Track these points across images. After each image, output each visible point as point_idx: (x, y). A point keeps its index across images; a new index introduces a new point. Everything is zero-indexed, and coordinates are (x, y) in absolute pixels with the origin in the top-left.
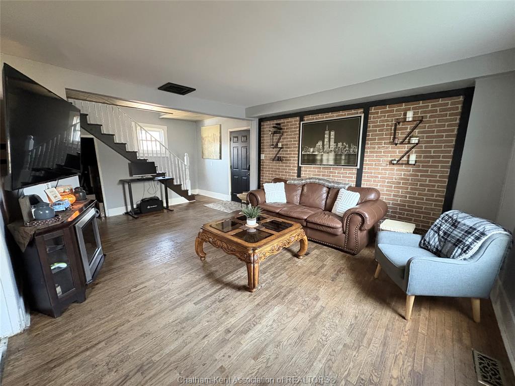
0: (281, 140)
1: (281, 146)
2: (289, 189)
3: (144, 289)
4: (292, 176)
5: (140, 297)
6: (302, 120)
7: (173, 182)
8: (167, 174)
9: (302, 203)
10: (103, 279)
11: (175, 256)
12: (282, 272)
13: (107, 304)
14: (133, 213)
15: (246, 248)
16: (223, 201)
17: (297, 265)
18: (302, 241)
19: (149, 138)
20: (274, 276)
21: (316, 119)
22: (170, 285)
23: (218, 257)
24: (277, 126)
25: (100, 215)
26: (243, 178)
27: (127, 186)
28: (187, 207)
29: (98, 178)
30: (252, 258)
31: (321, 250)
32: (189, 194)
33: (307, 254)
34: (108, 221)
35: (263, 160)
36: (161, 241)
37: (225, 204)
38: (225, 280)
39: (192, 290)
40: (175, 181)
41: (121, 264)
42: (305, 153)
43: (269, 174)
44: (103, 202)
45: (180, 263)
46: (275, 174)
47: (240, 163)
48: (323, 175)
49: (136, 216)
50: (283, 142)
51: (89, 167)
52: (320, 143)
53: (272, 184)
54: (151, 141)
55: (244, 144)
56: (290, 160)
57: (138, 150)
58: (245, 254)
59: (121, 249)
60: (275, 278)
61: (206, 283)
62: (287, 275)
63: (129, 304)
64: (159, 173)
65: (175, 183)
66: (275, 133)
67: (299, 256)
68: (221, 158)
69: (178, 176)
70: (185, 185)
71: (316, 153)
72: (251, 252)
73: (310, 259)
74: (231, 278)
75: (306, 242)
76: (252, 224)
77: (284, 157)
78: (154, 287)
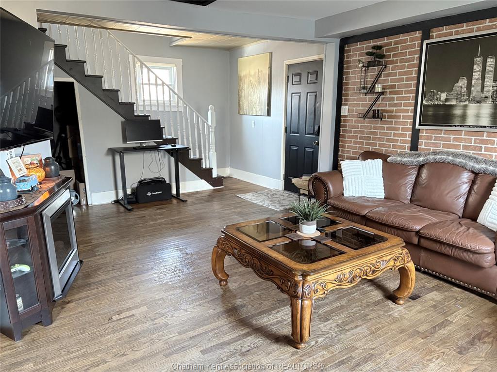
0: (382, 78)
1: (380, 90)
2: (392, 172)
3: (130, 319)
4: (401, 147)
5: (124, 329)
6: (426, 36)
7: (188, 154)
8: (179, 141)
9: (416, 200)
10: (77, 297)
11: (180, 274)
12: (359, 322)
13: (79, 332)
14: (126, 202)
15: (291, 271)
16: (270, 190)
17: (390, 315)
18: (403, 272)
19: (153, 81)
20: (342, 328)
21: (457, 33)
22: (169, 318)
23: (248, 283)
24: (374, 51)
25: (79, 203)
26: (307, 149)
27: (118, 158)
28: (210, 197)
29: (78, 144)
30: (301, 290)
31: (446, 293)
32: (214, 175)
33: (414, 298)
34: (90, 211)
35: (345, 116)
36: (163, 249)
37: (272, 195)
38: (254, 322)
39: (201, 330)
40: (191, 152)
41: (103, 277)
42: (429, 103)
43: (355, 143)
44: (84, 182)
45: (187, 286)
46: (367, 144)
47: (302, 122)
48: (465, 147)
49: (130, 207)
50: (385, 81)
51: (68, 127)
52: (462, 83)
53: (359, 162)
54: (156, 85)
55: (311, 88)
56: (398, 117)
57: (137, 100)
58: (289, 281)
59: (106, 256)
60: (343, 331)
61: (223, 323)
62: (368, 329)
63: (109, 336)
64: (167, 139)
65: (192, 157)
66: (369, 65)
67: (398, 299)
68: (269, 114)
69: (197, 144)
70: (207, 159)
71: (453, 103)
72: (299, 278)
73: (419, 307)
74: (265, 320)
75: (413, 274)
76: (309, 231)
77: (387, 111)
78: (145, 317)
